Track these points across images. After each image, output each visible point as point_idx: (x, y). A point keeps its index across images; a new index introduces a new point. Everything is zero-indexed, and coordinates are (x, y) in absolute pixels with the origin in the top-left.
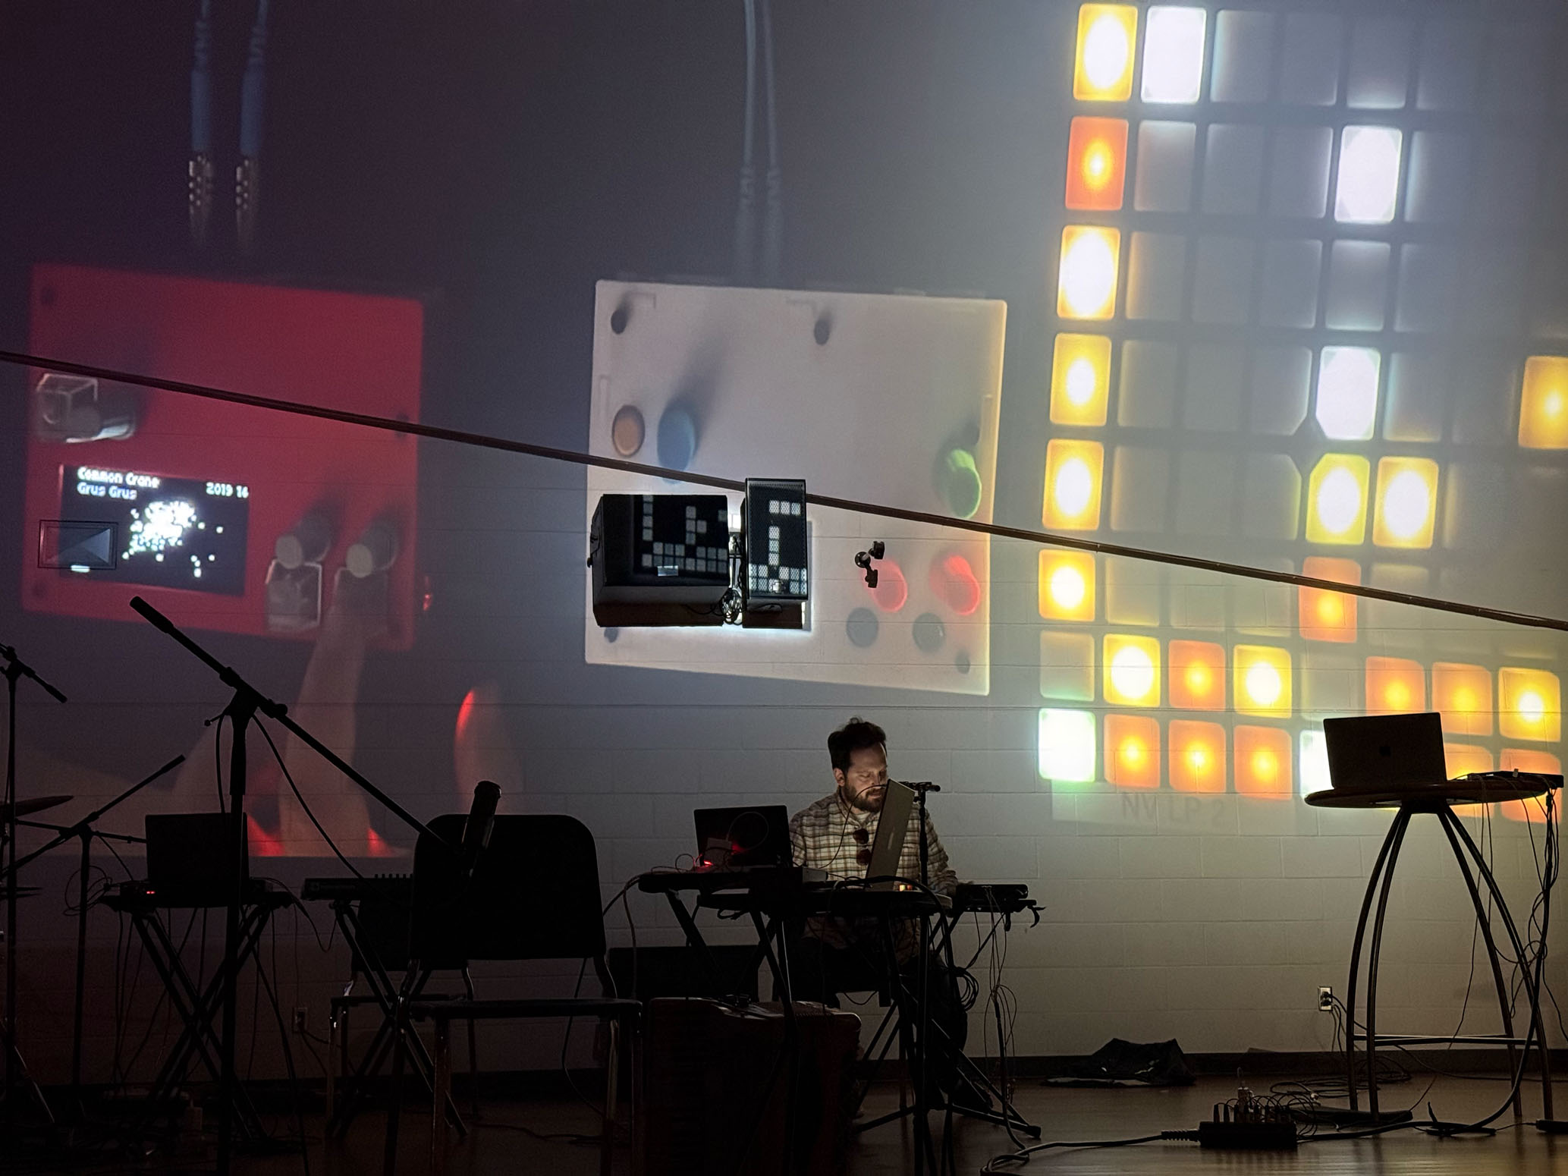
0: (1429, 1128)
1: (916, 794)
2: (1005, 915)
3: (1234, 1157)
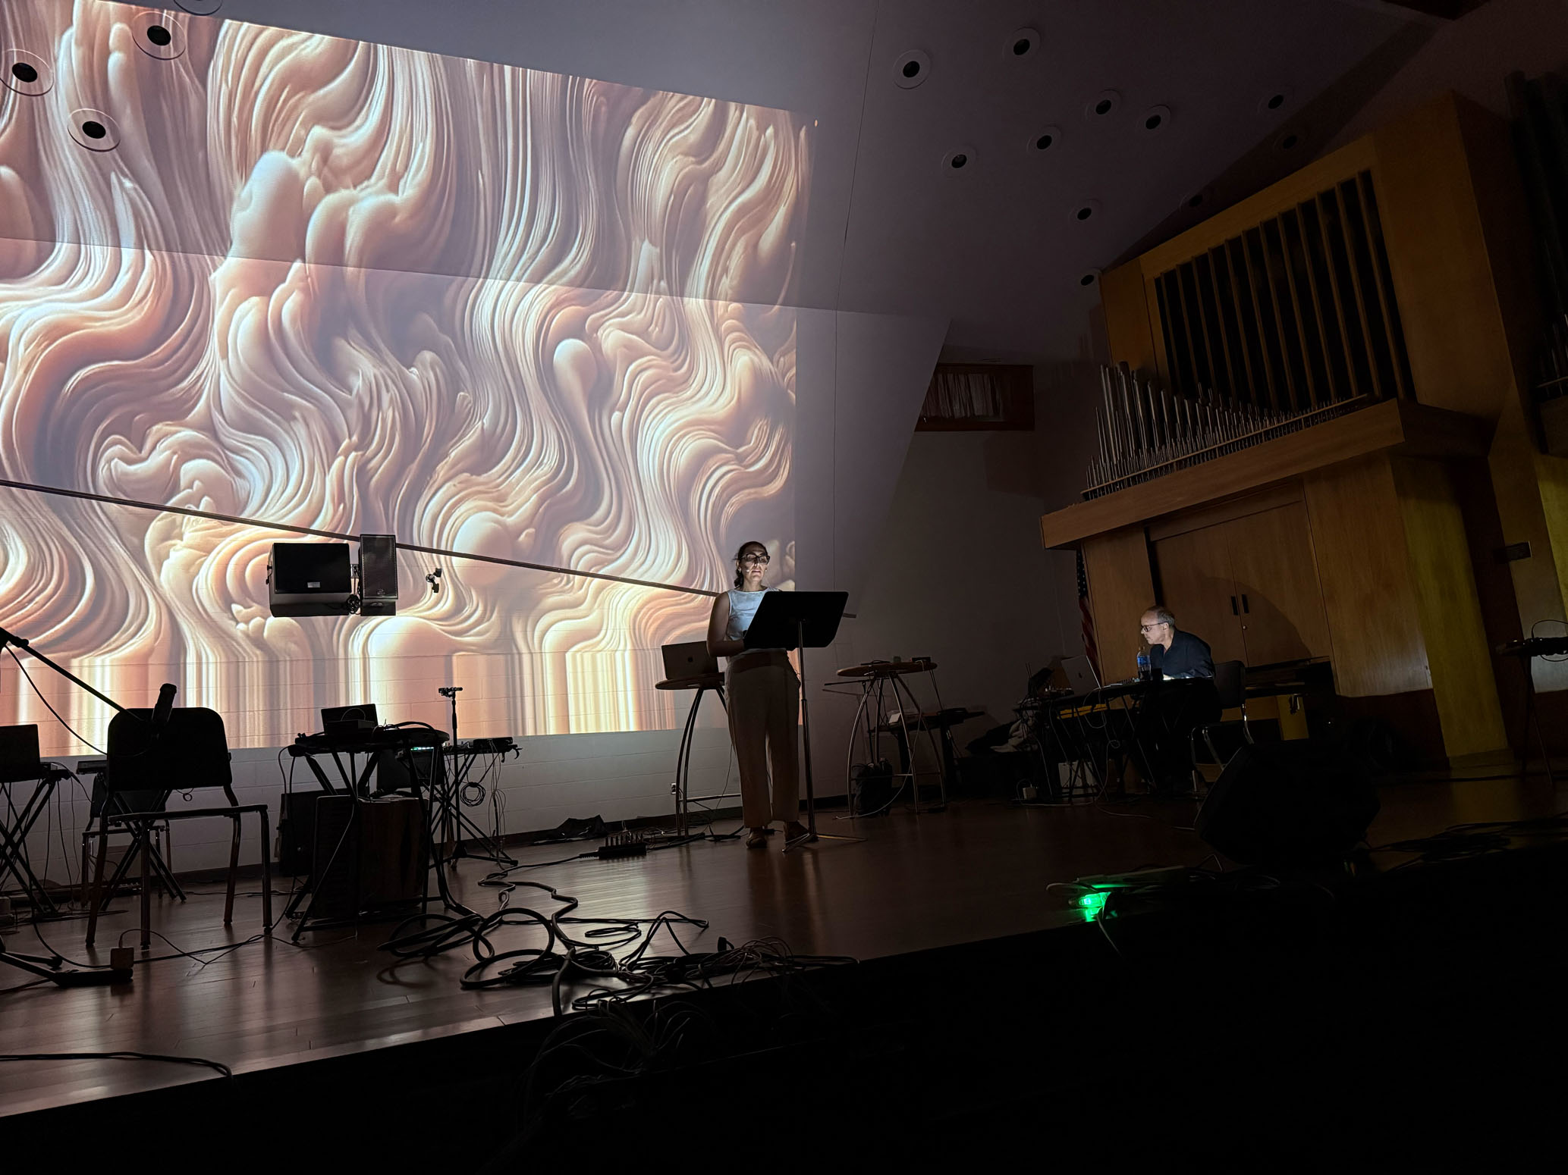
1: (450, 693)
2: (501, 754)
3: (616, 860)
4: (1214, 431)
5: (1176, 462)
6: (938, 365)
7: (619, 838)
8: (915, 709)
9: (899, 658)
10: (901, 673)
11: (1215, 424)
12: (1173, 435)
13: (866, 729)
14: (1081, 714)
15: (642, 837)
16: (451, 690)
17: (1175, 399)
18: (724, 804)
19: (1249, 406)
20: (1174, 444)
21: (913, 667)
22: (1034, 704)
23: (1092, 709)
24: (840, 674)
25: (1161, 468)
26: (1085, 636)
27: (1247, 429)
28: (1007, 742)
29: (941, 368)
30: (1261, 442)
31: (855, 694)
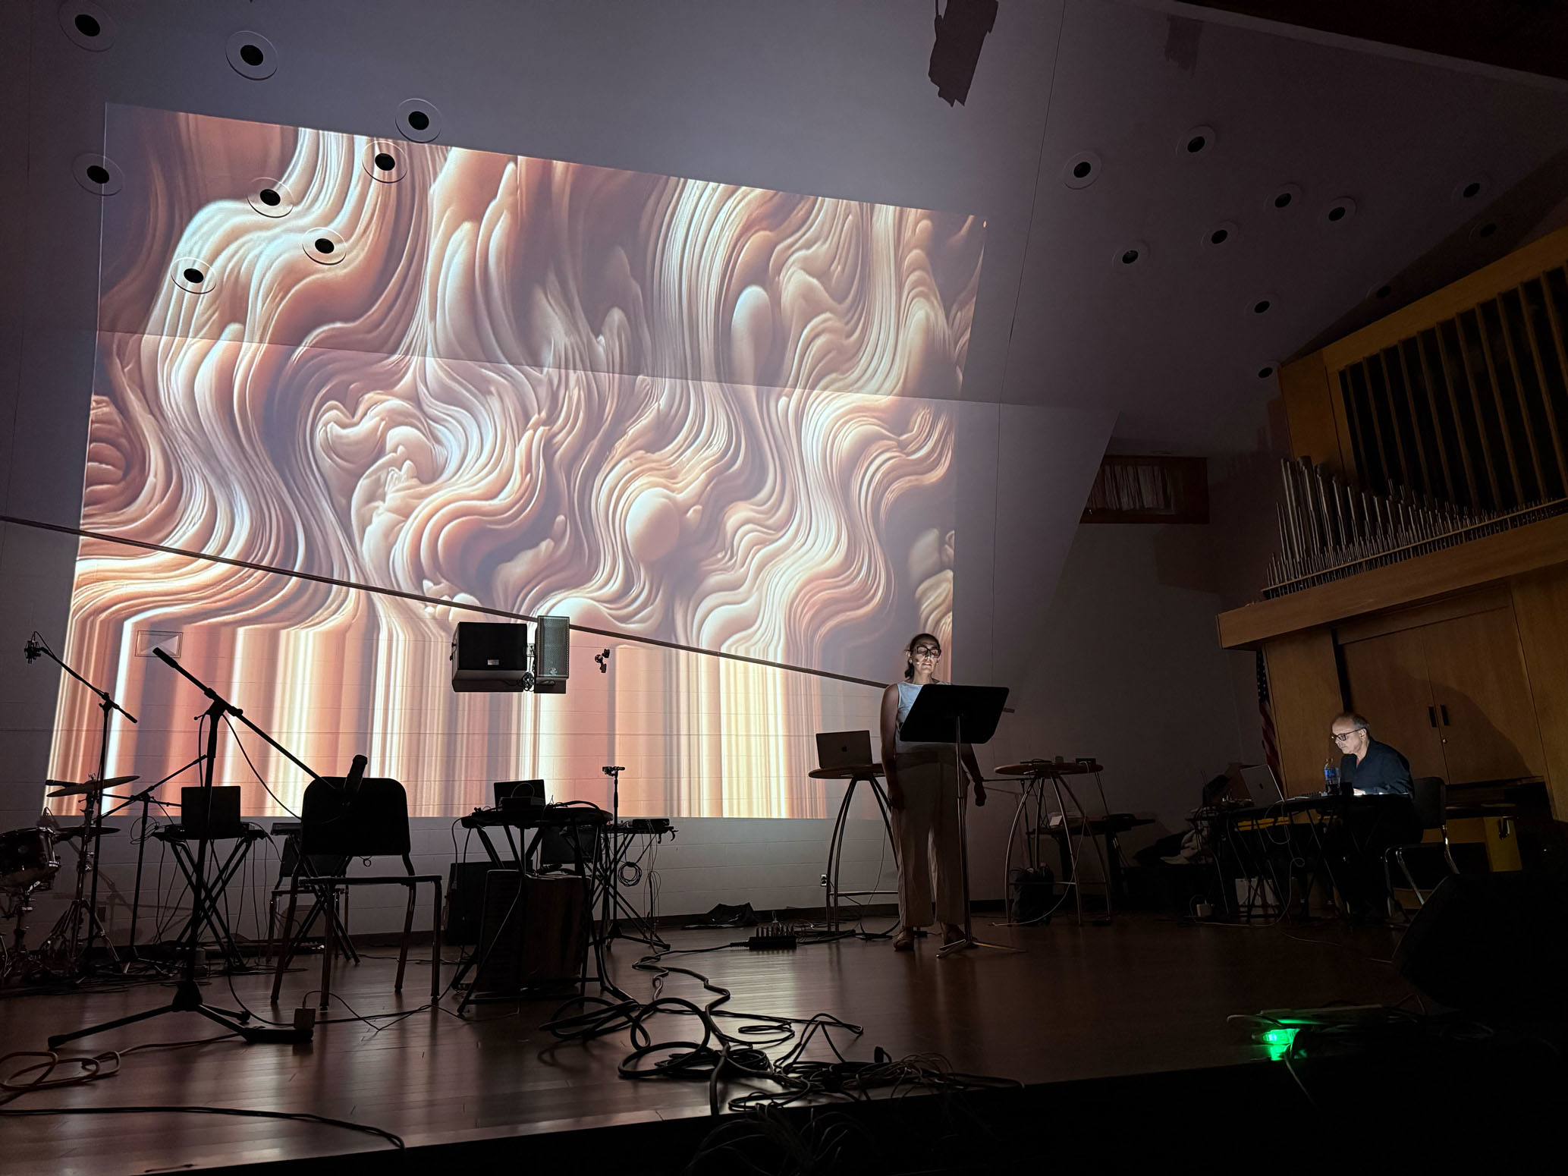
0: (861, 937)
1: (613, 772)
2: (658, 835)
3: (766, 952)
4: (1407, 530)
5: (1366, 561)
6: (1105, 456)
7: (770, 929)
8: (1080, 813)
9: (1062, 758)
10: (1063, 774)
11: (1407, 522)
12: (1362, 533)
13: (1026, 831)
14: (1261, 827)
15: (792, 929)
16: (614, 769)
17: (1363, 494)
18: (876, 901)
19: (1446, 504)
20: (1362, 543)
21: (1076, 768)
23: (1274, 822)
24: (998, 771)
25: (1349, 567)
26: (1266, 744)
27: (1444, 528)
29: (1109, 460)
30: (1462, 542)
31: (1012, 794)
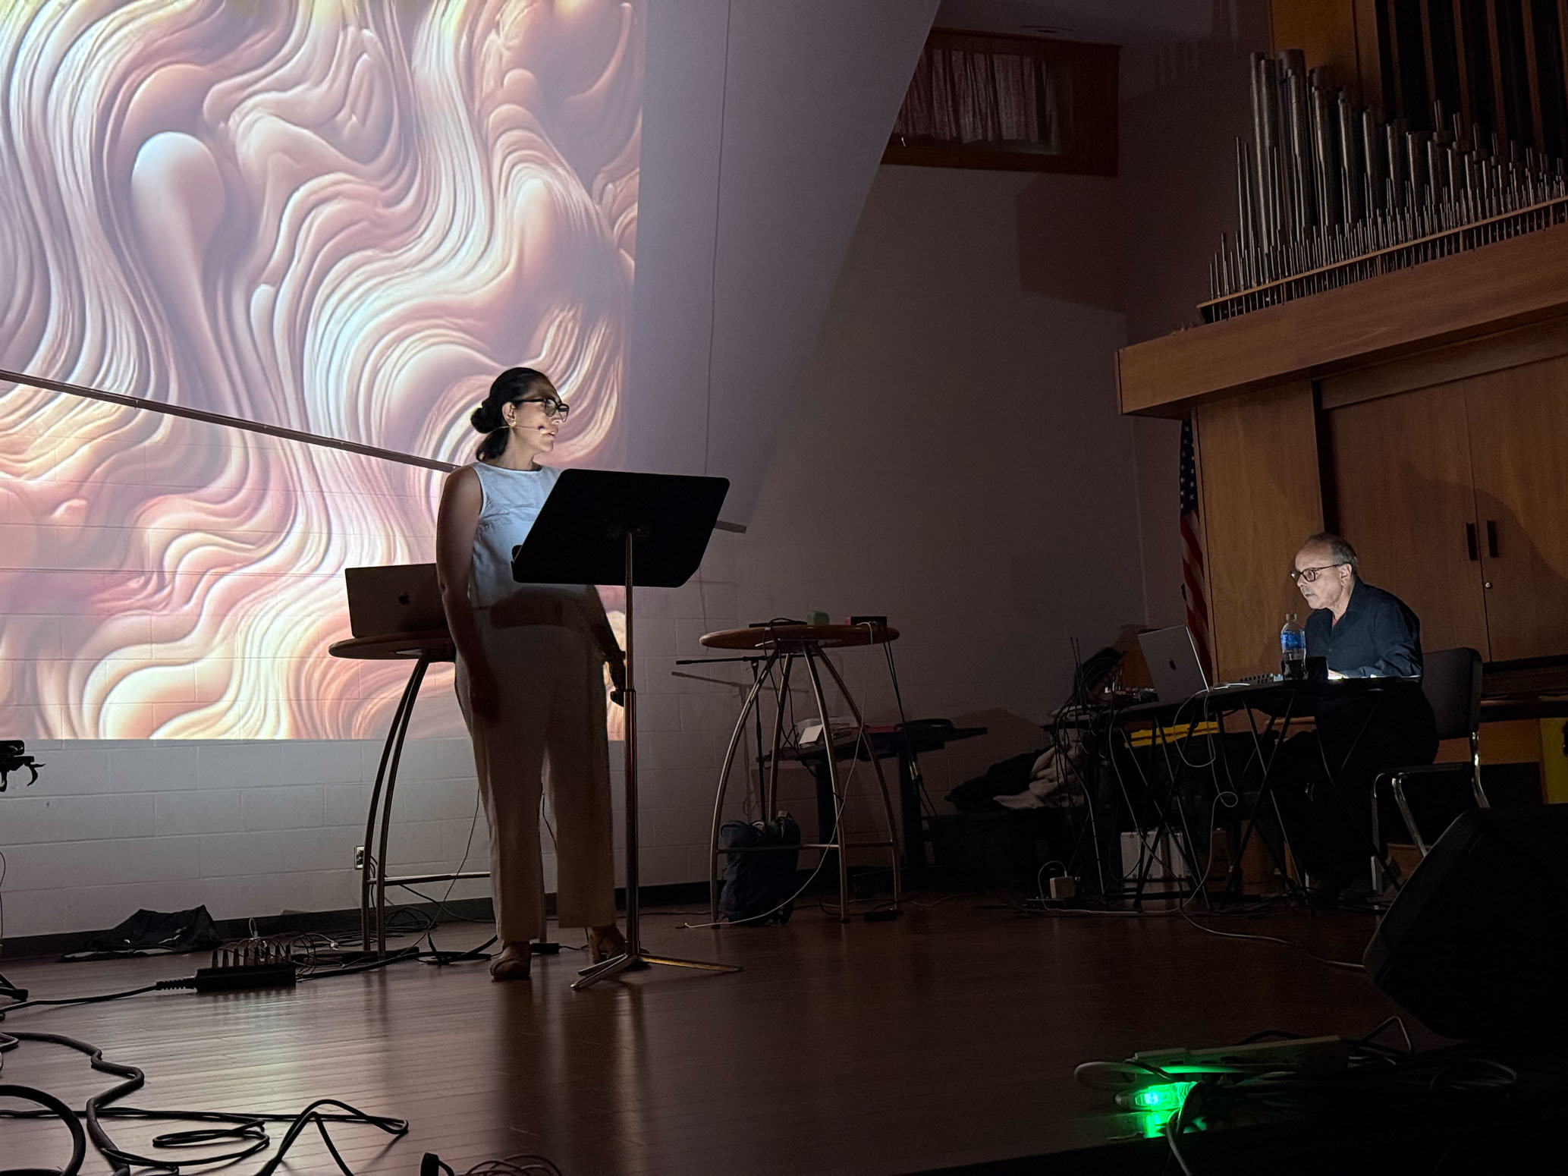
0: (429, 959)
3: (231, 996)
4: (1458, 199)
5: (1383, 256)
6: (932, 31)
7: (242, 953)
8: (854, 719)
9: (826, 616)
10: (827, 646)
11: (1461, 184)
12: (1381, 203)
13: (754, 754)
14: (1169, 740)
15: (288, 951)
17: (1388, 128)
18: (460, 892)
19: (1529, 153)
20: (1379, 220)
21: (851, 635)
22: (1082, 718)
23: (1191, 730)
24: (708, 643)
25: (1352, 266)
26: (1186, 586)
27: (1521, 198)
28: (1028, 789)
29: (940, 38)
30: (1547, 224)
31: (734, 685)
